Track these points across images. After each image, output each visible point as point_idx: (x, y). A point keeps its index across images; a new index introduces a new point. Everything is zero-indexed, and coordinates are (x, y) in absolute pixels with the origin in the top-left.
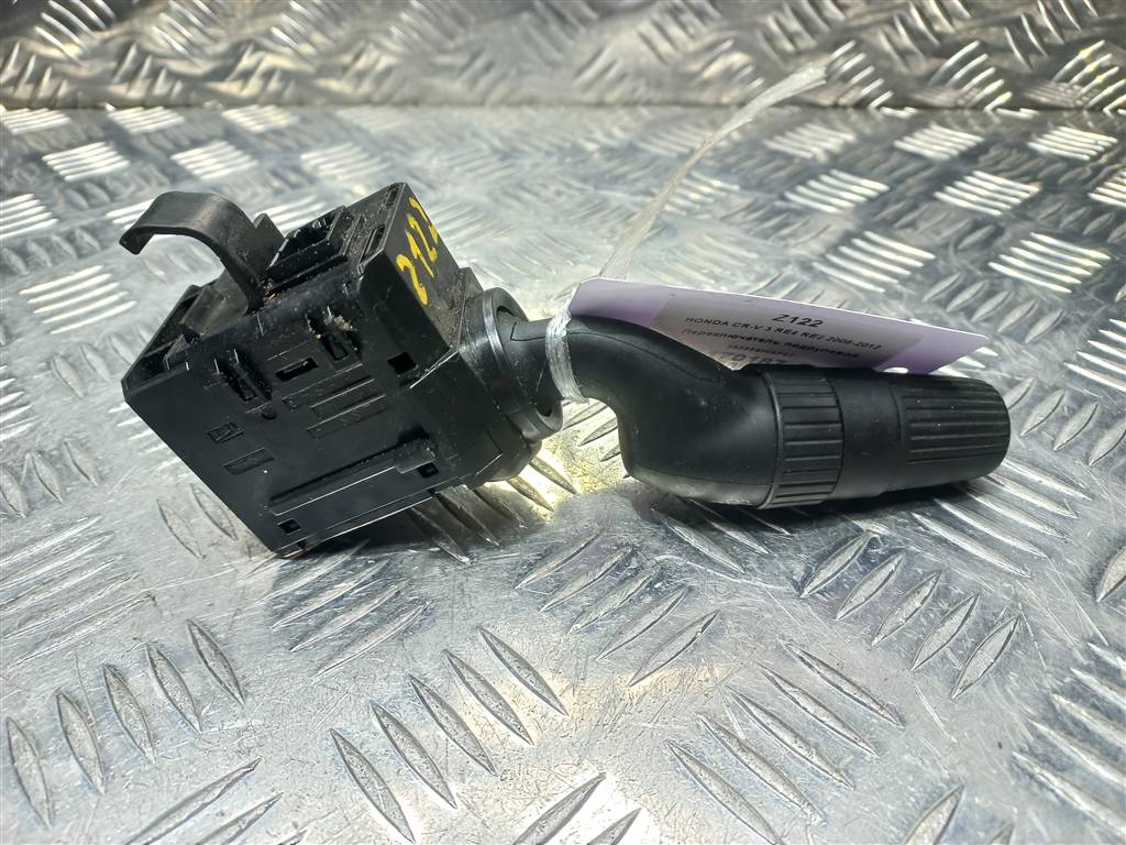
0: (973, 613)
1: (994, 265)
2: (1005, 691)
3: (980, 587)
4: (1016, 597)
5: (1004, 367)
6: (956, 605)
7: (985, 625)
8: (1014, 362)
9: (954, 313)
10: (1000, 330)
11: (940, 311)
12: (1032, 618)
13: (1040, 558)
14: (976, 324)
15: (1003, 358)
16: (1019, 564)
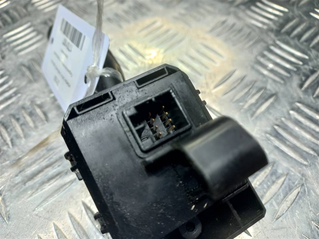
0: (285, 182)
1: (312, 14)
2: (293, 219)
3: (289, 170)
4: (303, 175)
5: (310, 64)
6: (278, 178)
7: (289, 187)
8: (315, 61)
9: (293, 38)
10: (311, 45)
11: (287, 38)
12: (308, 185)
13: (314, 156)
14: (302, 43)
15: (310, 59)
16: (305, 159)
